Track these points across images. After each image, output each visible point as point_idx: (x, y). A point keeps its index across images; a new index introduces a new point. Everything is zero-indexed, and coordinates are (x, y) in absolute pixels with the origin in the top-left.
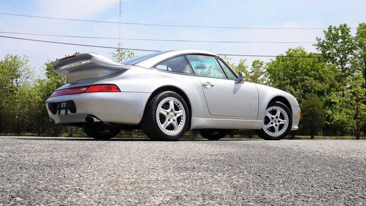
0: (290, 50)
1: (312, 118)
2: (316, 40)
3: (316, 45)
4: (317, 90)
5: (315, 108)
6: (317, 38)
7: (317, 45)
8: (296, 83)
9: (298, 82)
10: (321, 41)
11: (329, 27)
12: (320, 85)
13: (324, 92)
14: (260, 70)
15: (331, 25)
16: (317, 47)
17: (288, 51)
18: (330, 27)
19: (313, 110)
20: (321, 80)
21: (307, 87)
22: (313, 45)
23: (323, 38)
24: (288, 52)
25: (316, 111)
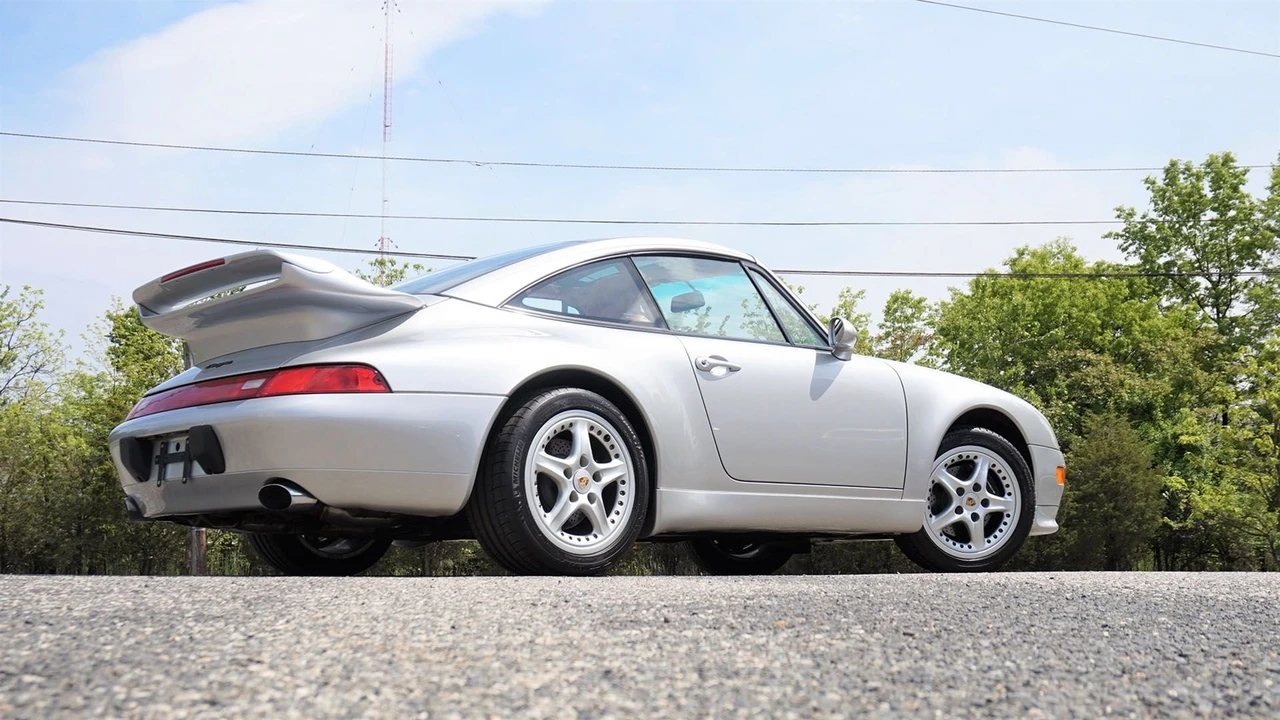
0: (1021, 254)
1: (1112, 505)
2: (1119, 217)
3: (1117, 235)
4: (1128, 403)
5: (1123, 468)
6: (1118, 210)
7: (1122, 236)
8: (1050, 375)
9: (1055, 371)
10: (1137, 218)
11: (1167, 165)
12: (1137, 382)
13: (1155, 409)
14: (914, 330)
15: (1175, 159)
16: (1121, 241)
17: (1016, 256)
18: (1173, 164)
19: (1115, 476)
20: (1144, 364)
21: (1088, 390)
22: (1106, 237)
23: (1144, 206)
24: (1014, 262)
25: (1124, 477)
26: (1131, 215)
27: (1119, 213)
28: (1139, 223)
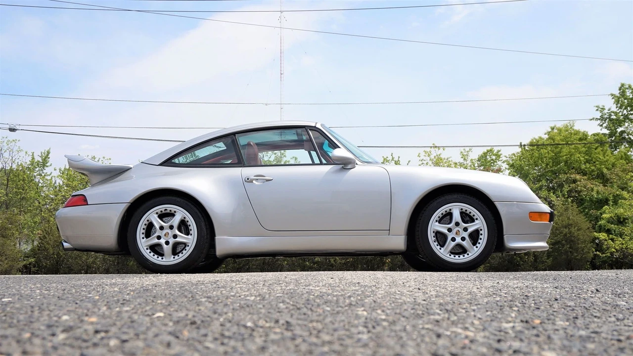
0: (553, 129)
1: (568, 246)
2: (597, 110)
3: (597, 119)
6: (597, 107)
7: (599, 119)
8: (561, 186)
9: (563, 184)
10: (606, 111)
11: (620, 86)
12: (601, 188)
14: (497, 166)
15: (623, 82)
16: (599, 122)
17: (550, 130)
18: (623, 85)
19: (570, 233)
20: (604, 180)
21: (579, 192)
22: (591, 120)
24: (549, 133)
25: (574, 233)
26: (603, 109)
27: (597, 108)
28: (608, 113)
